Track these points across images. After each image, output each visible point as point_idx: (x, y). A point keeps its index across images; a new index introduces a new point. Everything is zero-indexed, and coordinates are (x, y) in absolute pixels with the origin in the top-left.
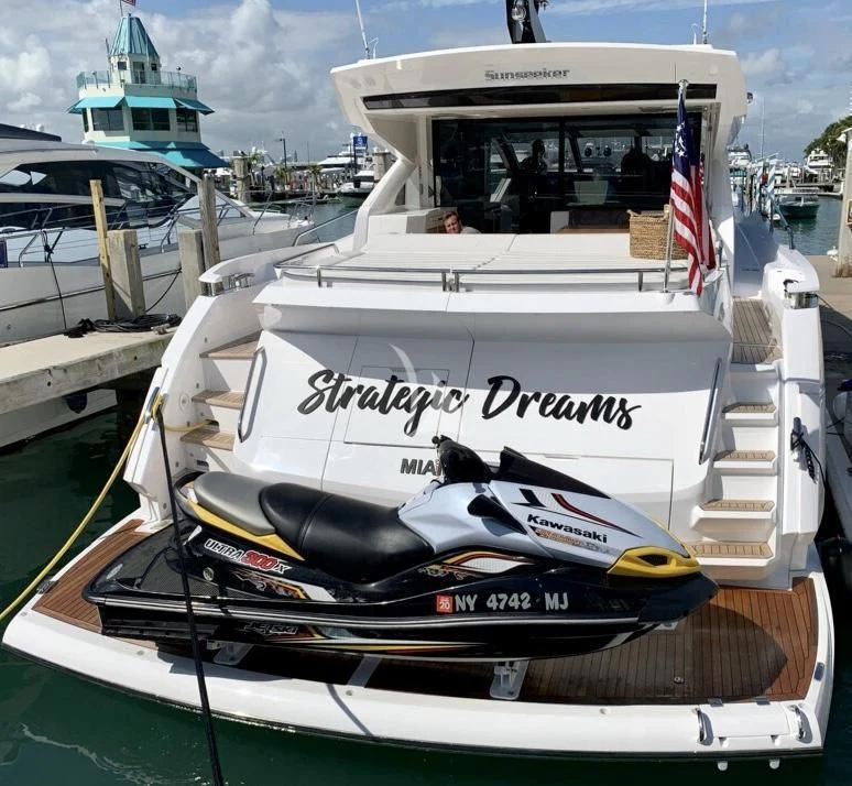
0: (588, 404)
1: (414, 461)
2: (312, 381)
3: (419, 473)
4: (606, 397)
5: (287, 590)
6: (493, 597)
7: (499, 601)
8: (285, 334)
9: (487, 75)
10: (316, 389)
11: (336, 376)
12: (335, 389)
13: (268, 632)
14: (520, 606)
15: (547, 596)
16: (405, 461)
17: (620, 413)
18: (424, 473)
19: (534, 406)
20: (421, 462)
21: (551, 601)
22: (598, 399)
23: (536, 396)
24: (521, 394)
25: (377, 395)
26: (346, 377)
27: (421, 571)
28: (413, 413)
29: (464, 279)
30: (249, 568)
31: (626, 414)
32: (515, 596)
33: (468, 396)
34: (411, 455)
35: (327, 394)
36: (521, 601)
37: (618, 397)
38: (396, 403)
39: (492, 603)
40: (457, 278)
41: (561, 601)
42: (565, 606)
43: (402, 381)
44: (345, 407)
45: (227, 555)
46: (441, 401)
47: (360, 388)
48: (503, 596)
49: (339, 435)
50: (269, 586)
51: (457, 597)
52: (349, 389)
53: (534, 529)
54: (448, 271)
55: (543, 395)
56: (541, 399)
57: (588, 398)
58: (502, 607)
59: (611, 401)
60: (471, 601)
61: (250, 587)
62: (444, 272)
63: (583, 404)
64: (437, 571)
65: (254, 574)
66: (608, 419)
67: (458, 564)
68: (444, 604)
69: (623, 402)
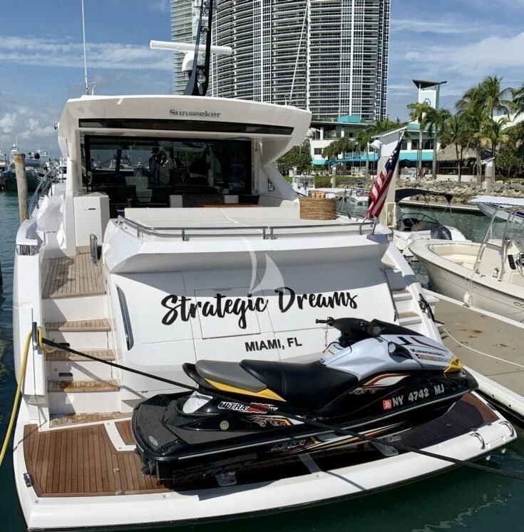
0: (332, 297)
1: (252, 343)
2: (164, 303)
3: (258, 349)
4: (339, 293)
5: (279, 422)
6: (411, 394)
7: (414, 396)
8: (131, 275)
9: (171, 112)
10: (170, 308)
11: (180, 298)
12: (183, 306)
13: (286, 448)
14: (424, 396)
15: (435, 387)
16: (247, 344)
17: (349, 301)
18: (261, 349)
19: (306, 302)
20: (256, 342)
21: (438, 390)
22: (336, 294)
23: (305, 296)
24: (296, 296)
25: (212, 306)
26: (187, 298)
27: (350, 393)
28: (240, 314)
29: (276, 232)
30: (253, 414)
31: (352, 300)
32: (421, 391)
33: (267, 301)
34: (250, 340)
35: (179, 310)
36: (424, 393)
37: (345, 292)
38: (226, 310)
39: (411, 398)
40: (272, 232)
41: (441, 389)
42: (443, 391)
43: (225, 297)
44: (194, 316)
45: (236, 409)
46: (254, 305)
47: (199, 304)
48: (416, 393)
49: (198, 335)
50: (268, 422)
51: (393, 399)
52: (192, 305)
53: (417, 355)
54: (267, 227)
55: (308, 295)
56: (308, 297)
57: (331, 294)
58: (416, 399)
59: (342, 295)
60: (401, 399)
61: (256, 426)
62: (264, 228)
63: (330, 298)
64: (360, 391)
65: (258, 417)
66: (345, 305)
67: (372, 384)
68: (387, 405)
69: (348, 294)
